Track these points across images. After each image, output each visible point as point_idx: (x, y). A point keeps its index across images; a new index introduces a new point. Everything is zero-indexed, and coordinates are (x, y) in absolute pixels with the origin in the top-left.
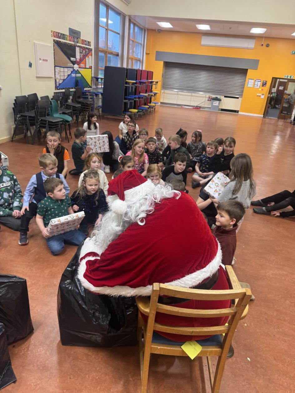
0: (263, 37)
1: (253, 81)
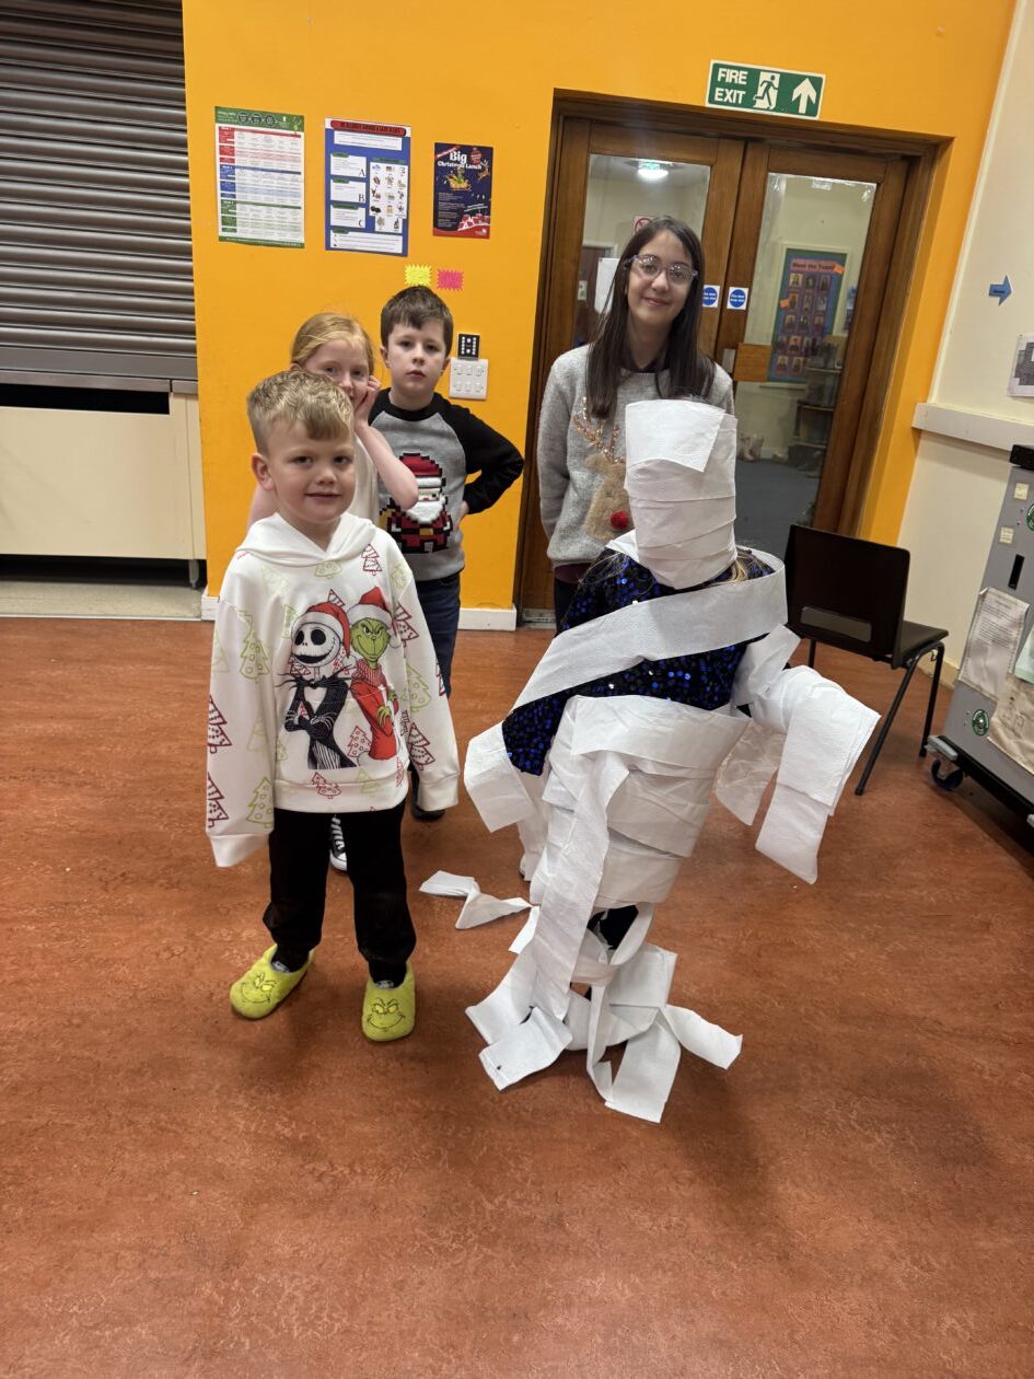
1: (292, 148)
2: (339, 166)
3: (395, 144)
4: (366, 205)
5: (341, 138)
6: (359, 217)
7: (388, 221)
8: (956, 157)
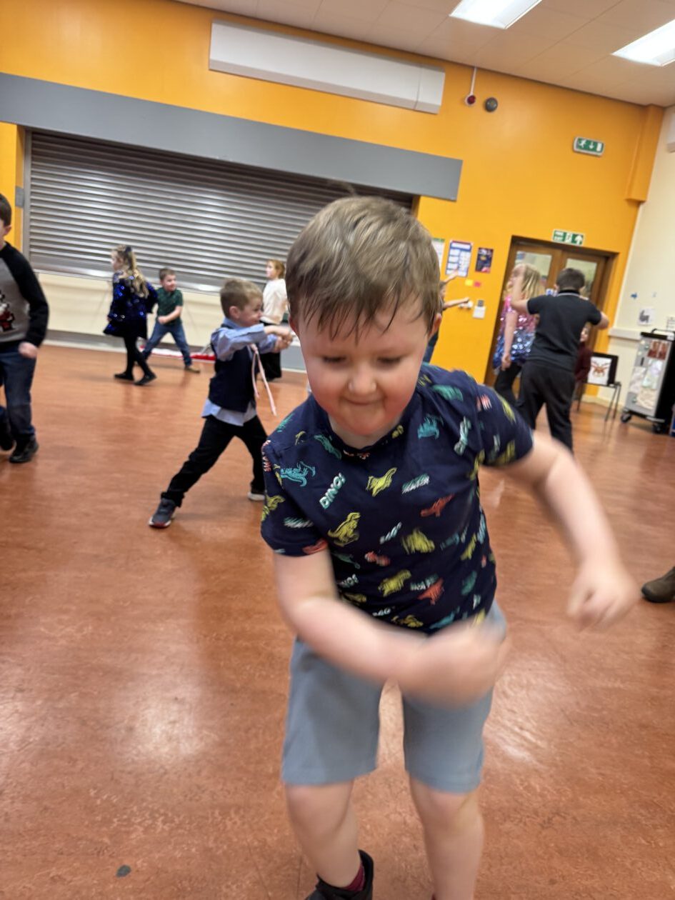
0: (472, 68)
1: (441, 247)
2: (452, 252)
3: (467, 247)
4: (458, 263)
5: (454, 245)
6: (455, 266)
7: (464, 267)
8: (620, 259)
